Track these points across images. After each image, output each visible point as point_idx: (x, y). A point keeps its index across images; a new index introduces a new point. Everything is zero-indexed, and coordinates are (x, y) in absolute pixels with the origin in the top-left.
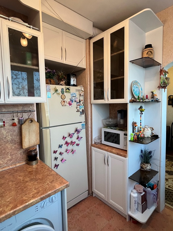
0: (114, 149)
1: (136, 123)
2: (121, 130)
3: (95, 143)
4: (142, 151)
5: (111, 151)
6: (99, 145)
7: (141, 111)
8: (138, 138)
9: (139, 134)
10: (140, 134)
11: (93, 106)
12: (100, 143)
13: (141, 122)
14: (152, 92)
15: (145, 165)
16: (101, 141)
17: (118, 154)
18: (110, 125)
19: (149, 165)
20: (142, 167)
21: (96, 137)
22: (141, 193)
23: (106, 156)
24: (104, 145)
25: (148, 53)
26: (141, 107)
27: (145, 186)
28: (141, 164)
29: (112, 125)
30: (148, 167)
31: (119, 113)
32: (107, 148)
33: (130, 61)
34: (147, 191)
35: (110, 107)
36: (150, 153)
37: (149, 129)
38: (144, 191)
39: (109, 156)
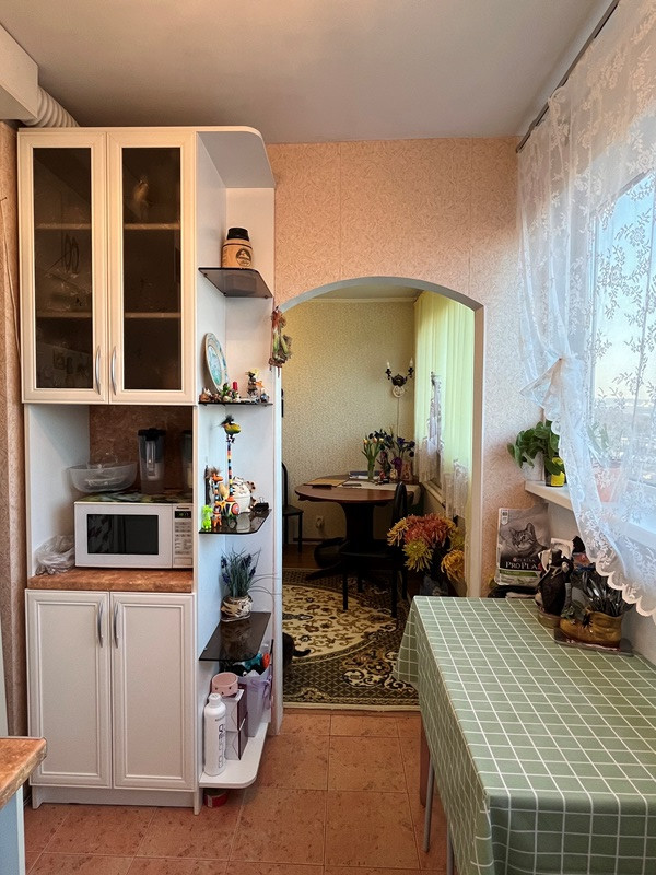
0: (139, 576)
1: (215, 472)
2: (163, 501)
3: (44, 571)
4: (224, 561)
5: (128, 585)
6: (64, 576)
7: (231, 433)
8: (224, 518)
9: (228, 506)
10: (231, 504)
11: (29, 413)
12: (68, 564)
13: (230, 468)
14: (251, 375)
15: (236, 603)
16: (73, 557)
17: (158, 589)
18: (105, 487)
19: (246, 600)
20: (224, 615)
21: (44, 546)
22: (234, 695)
23: (106, 610)
24: (87, 572)
25: (239, 253)
26: (229, 420)
27: (239, 671)
28: (223, 605)
29: (117, 486)
30: (245, 607)
31: (149, 439)
32: (105, 578)
33: (200, 269)
34: (249, 683)
35: (91, 419)
36: (247, 561)
37: (244, 486)
38: (242, 686)
39: (120, 606)
